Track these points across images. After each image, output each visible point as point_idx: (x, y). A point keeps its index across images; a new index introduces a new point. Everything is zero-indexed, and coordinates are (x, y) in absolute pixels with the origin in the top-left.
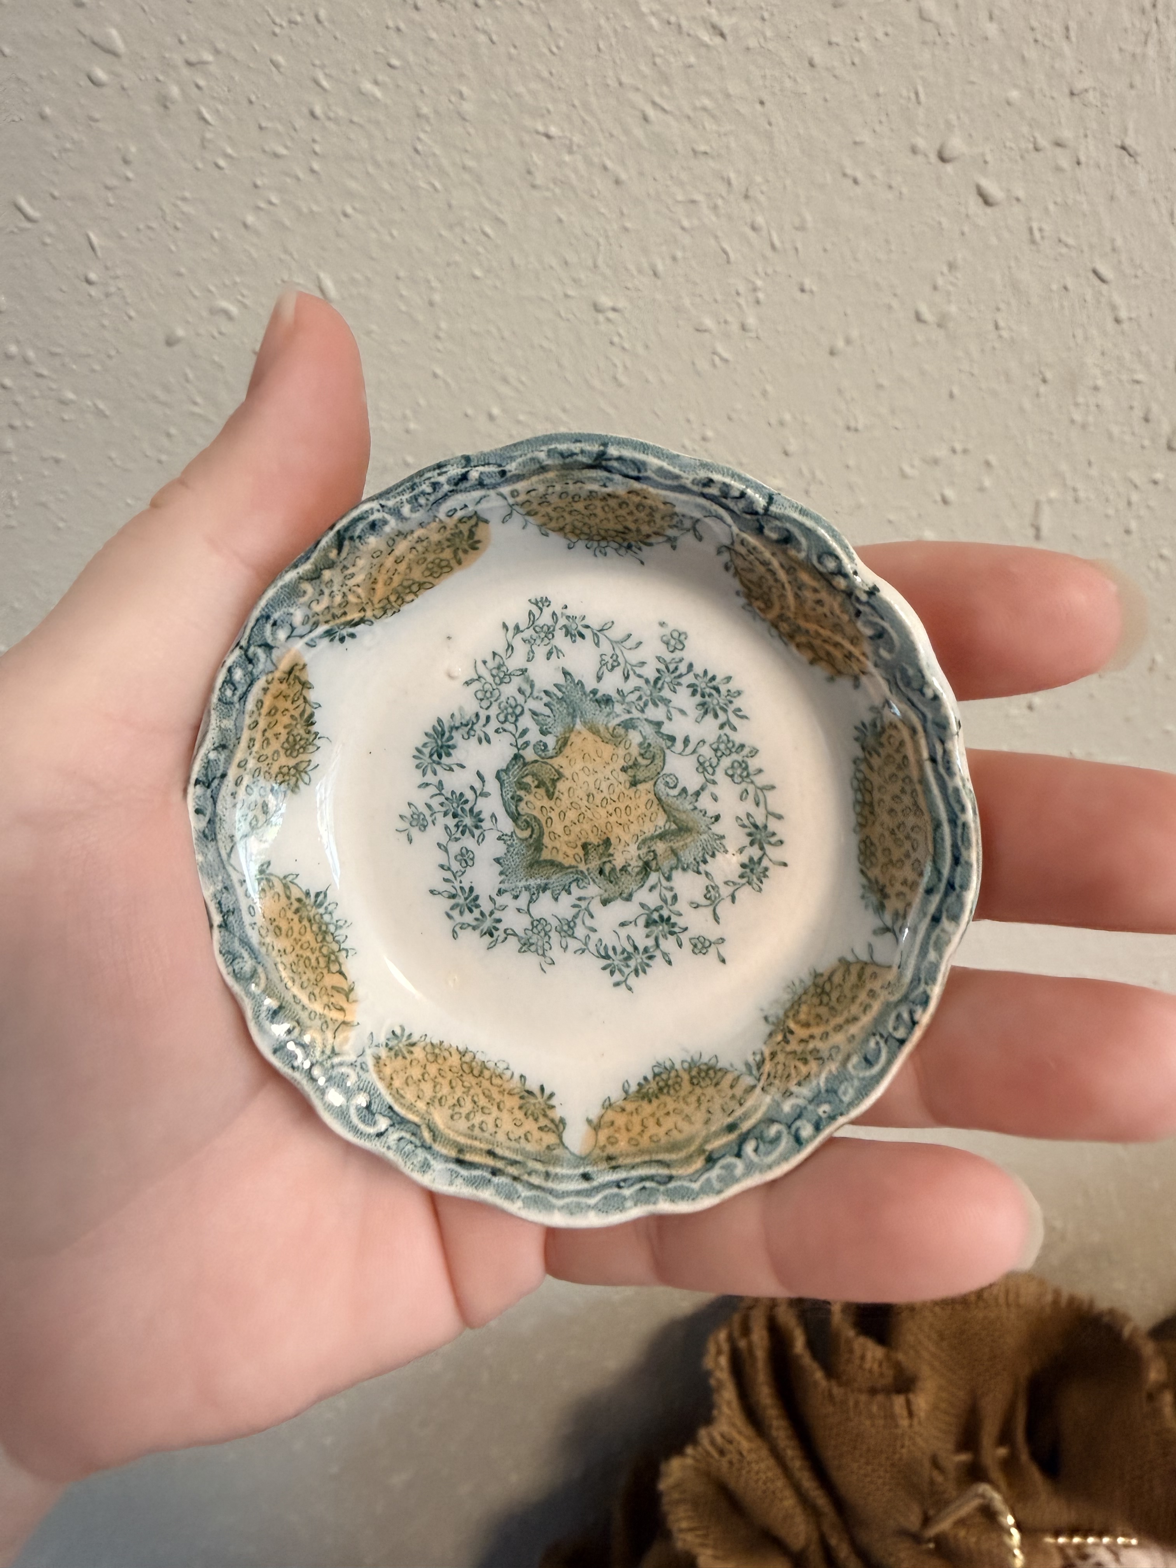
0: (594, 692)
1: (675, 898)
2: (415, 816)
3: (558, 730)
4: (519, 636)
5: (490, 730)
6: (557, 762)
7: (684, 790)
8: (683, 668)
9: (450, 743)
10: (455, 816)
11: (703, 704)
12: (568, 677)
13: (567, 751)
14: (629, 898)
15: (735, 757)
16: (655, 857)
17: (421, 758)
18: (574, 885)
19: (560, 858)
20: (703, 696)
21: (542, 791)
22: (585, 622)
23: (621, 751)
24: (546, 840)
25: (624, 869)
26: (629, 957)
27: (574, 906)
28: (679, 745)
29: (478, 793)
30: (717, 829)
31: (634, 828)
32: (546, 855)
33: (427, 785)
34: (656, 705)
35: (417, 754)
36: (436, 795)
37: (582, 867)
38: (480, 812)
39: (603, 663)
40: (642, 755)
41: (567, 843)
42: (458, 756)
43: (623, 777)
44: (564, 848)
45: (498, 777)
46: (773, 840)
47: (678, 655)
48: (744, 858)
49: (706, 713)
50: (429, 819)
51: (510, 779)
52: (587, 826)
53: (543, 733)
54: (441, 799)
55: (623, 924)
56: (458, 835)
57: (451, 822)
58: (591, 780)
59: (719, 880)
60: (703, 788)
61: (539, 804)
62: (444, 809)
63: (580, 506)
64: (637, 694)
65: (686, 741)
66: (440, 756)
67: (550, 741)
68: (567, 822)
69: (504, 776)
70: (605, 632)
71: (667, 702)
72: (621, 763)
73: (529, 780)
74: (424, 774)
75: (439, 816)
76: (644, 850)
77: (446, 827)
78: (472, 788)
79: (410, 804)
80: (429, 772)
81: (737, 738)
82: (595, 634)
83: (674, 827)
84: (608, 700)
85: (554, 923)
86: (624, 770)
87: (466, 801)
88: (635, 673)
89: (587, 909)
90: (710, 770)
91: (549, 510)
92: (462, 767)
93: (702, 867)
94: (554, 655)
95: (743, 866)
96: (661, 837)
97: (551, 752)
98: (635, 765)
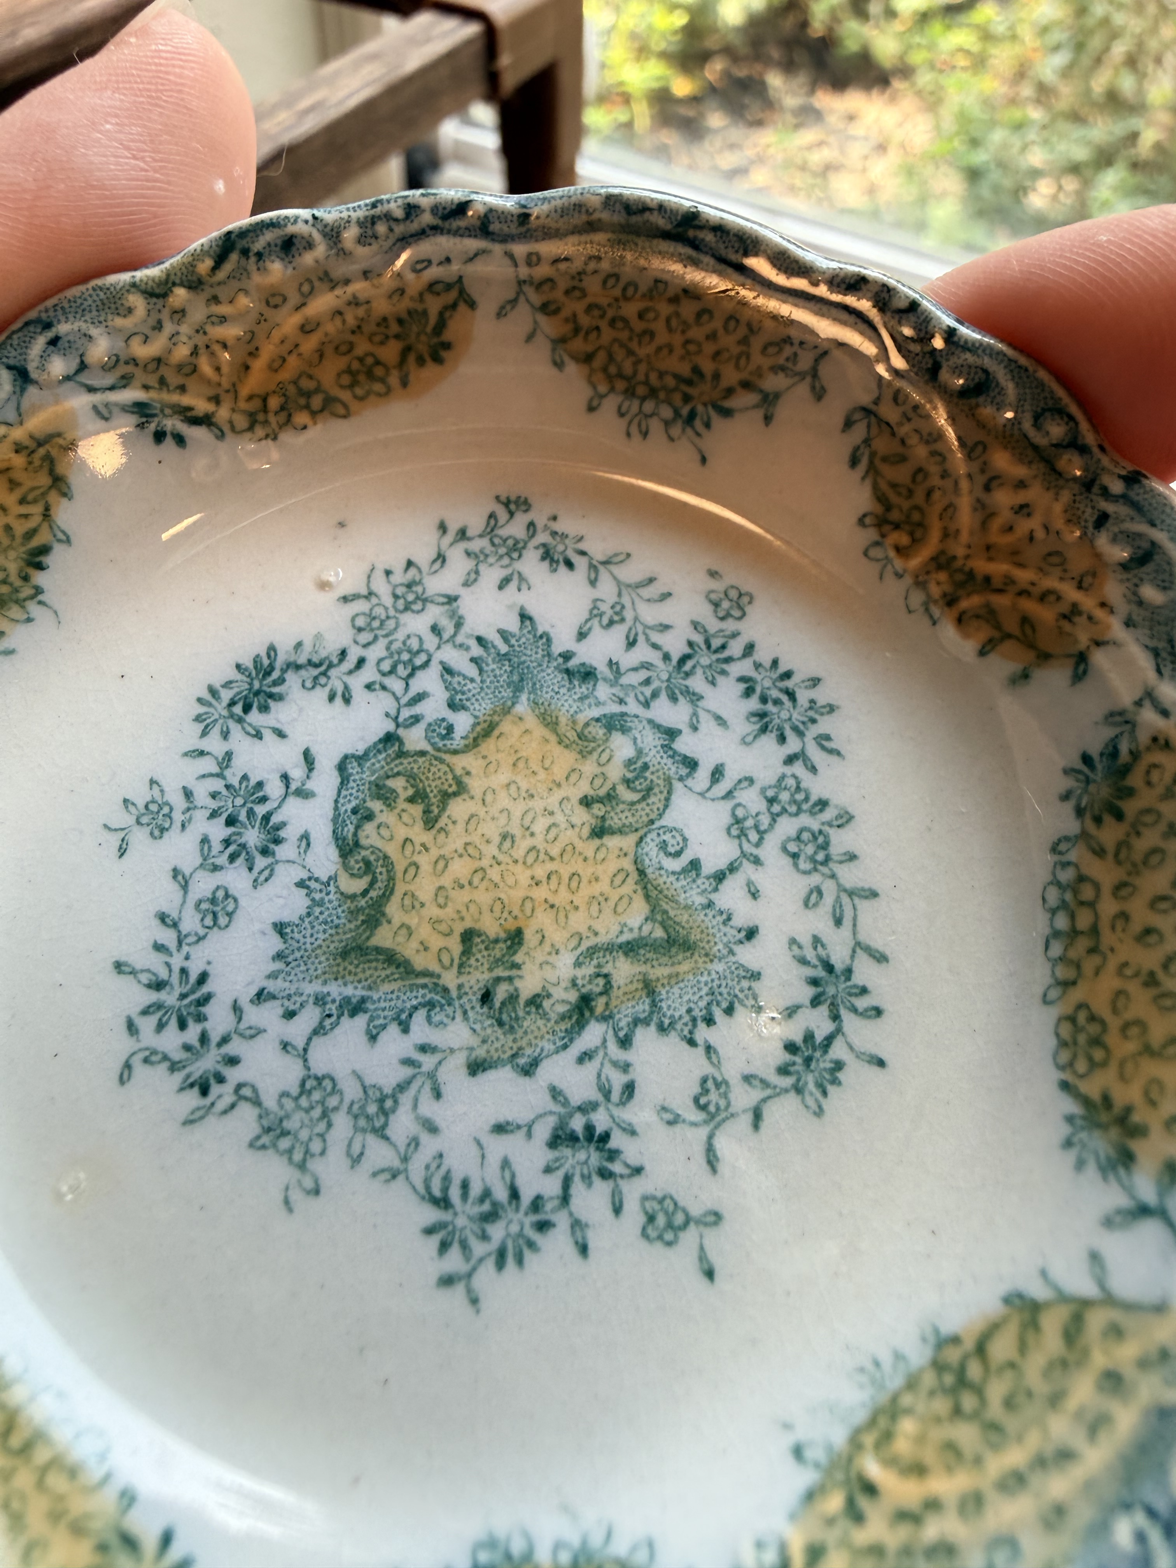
0: (567, 656)
1: (629, 1089)
2: (154, 808)
3: (483, 707)
4: (463, 545)
5: (357, 683)
6: (460, 763)
7: (695, 865)
8: (736, 648)
9: (275, 690)
10: (231, 821)
11: (762, 715)
12: (528, 623)
13: (488, 746)
14: (528, 1070)
15: (805, 820)
16: (607, 990)
17: (210, 705)
18: (420, 1016)
19: (409, 950)
20: (764, 700)
21: (417, 810)
22: (582, 546)
23: (589, 768)
24: (392, 908)
25: (535, 1002)
26: (491, 1216)
27: (408, 1062)
28: (703, 776)
29: (293, 786)
30: (748, 955)
31: (579, 921)
32: (383, 937)
33: (202, 753)
34: (674, 699)
35: (207, 696)
36: (212, 775)
37: (450, 979)
38: (283, 825)
39: (595, 613)
40: (627, 782)
41: (435, 922)
42: (280, 714)
43: (583, 817)
44: (424, 932)
45: (342, 767)
46: (861, 1003)
47: (730, 626)
48: (794, 1031)
49: (764, 730)
50: (178, 817)
51: (363, 776)
52: (484, 897)
53: (453, 706)
54: (217, 785)
55: (500, 1129)
56: (223, 860)
57: (218, 831)
58: (517, 810)
59: (732, 1070)
60: (732, 868)
61: (402, 832)
62: (214, 804)
63: (630, 310)
64: (643, 675)
65: (717, 774)
66: (247, 709)
67: (462, 722)
68: (446, 881)
69: (353, 768)
70: (612, 568)
71: (695, 698)
72: (584, 788)
73: (398, 784)
74: (204, 734)
75: (200, 816)
76: (588, 970)
77: (205, 840)
78: (285, 778)
79: (152, 782)
80: (215, 732)
81: (817, 787)
82: (592, 567)
83: (659, 933)
84: (588, 674)
85: (351, 1091)
86: (586, 802)
87: (264, 800)
88: (648, 639)
89: (432, 1076)
90: (754, 836)
91: (579, 307)
92: (280, 734)
93: (702, 1033)
94: (513, 585)
95: (791, 1047)
96: (630, 949)
97: (457, 741)
98: (610, 798)
